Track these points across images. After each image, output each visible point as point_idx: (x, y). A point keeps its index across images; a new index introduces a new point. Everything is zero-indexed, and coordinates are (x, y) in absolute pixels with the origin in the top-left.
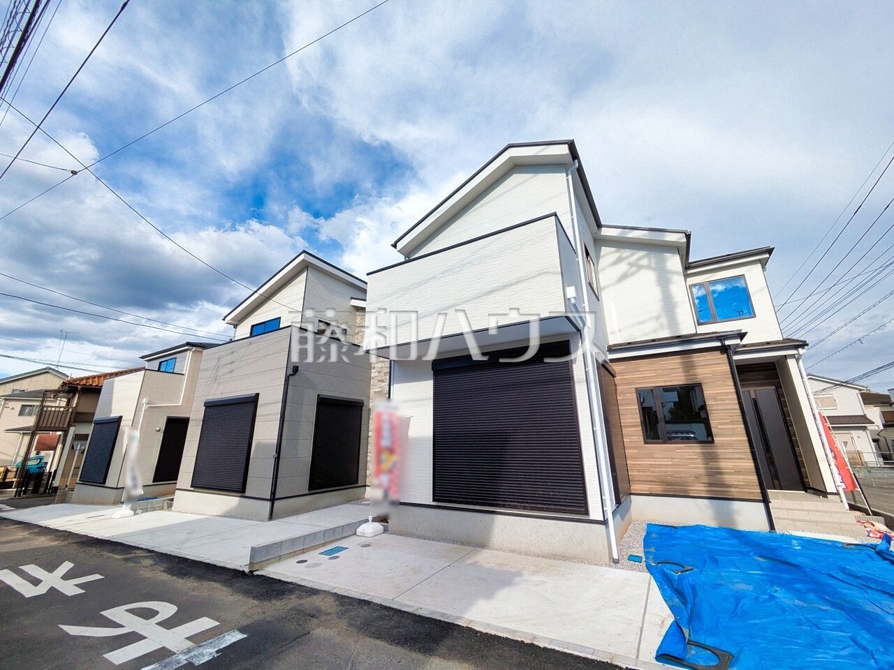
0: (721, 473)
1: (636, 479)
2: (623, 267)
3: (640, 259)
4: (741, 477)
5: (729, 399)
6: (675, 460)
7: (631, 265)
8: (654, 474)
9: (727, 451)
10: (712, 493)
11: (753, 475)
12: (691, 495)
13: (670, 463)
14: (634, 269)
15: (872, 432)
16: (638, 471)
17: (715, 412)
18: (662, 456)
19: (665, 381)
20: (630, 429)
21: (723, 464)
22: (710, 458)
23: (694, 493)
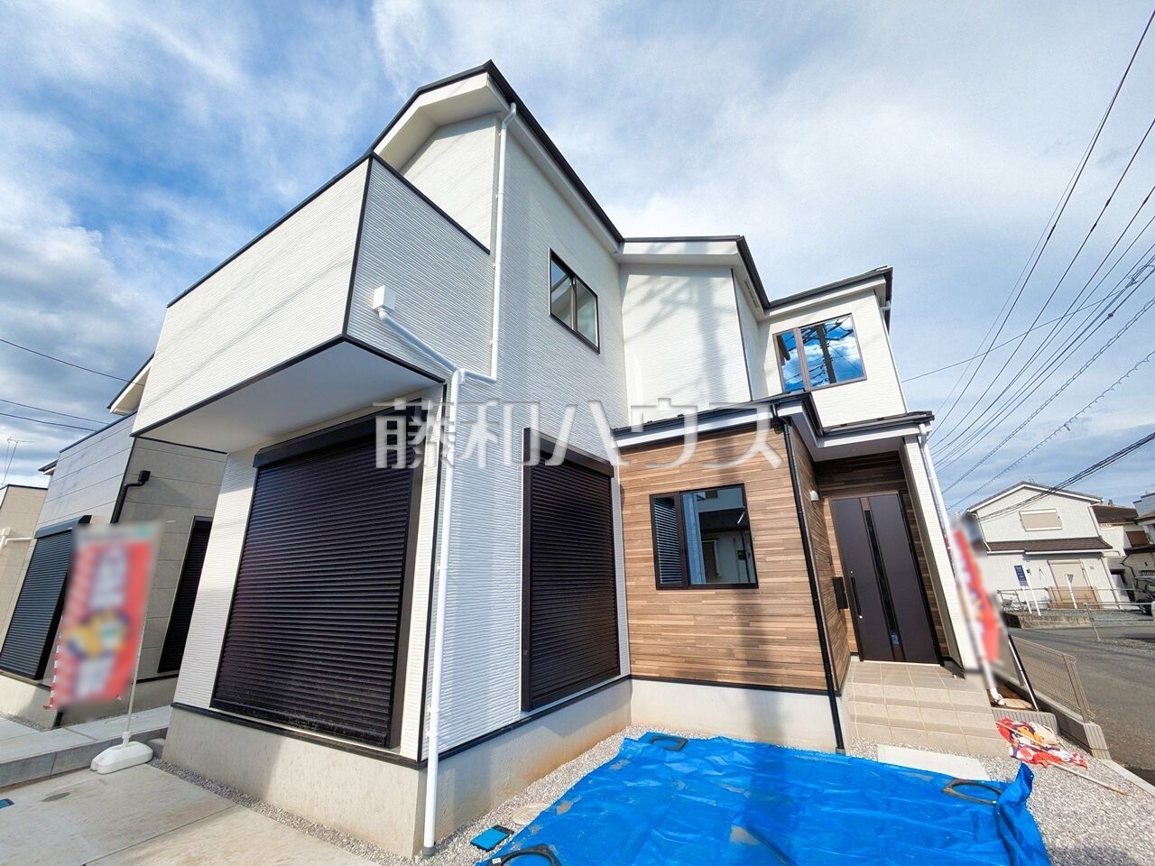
0: (764, 642)
1: (642, 651)
2: (654, 306)
3: (678, 291)
4: (796, 648)
5: (785, 510)
6: (699, 618)
7: (666, 302)
8: (668, 643)
9: (779, 602)
10: (753, 678)
11: (815, 644)
12: (719, 680)
13: (692, 623)
14: (669, 308)
15: (1111, 560)
16: (646, 637)
17: (762, 533)
18: (681, 611)
19: (692, 483)
20: (638, 565)
21: (769, 626)
22: (750, 615)
23: (725, 677)
